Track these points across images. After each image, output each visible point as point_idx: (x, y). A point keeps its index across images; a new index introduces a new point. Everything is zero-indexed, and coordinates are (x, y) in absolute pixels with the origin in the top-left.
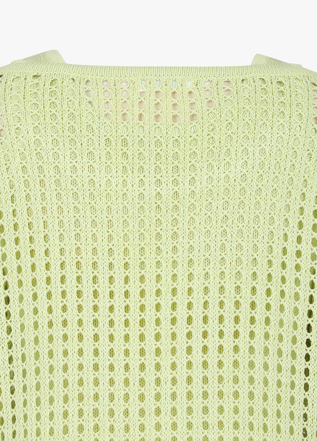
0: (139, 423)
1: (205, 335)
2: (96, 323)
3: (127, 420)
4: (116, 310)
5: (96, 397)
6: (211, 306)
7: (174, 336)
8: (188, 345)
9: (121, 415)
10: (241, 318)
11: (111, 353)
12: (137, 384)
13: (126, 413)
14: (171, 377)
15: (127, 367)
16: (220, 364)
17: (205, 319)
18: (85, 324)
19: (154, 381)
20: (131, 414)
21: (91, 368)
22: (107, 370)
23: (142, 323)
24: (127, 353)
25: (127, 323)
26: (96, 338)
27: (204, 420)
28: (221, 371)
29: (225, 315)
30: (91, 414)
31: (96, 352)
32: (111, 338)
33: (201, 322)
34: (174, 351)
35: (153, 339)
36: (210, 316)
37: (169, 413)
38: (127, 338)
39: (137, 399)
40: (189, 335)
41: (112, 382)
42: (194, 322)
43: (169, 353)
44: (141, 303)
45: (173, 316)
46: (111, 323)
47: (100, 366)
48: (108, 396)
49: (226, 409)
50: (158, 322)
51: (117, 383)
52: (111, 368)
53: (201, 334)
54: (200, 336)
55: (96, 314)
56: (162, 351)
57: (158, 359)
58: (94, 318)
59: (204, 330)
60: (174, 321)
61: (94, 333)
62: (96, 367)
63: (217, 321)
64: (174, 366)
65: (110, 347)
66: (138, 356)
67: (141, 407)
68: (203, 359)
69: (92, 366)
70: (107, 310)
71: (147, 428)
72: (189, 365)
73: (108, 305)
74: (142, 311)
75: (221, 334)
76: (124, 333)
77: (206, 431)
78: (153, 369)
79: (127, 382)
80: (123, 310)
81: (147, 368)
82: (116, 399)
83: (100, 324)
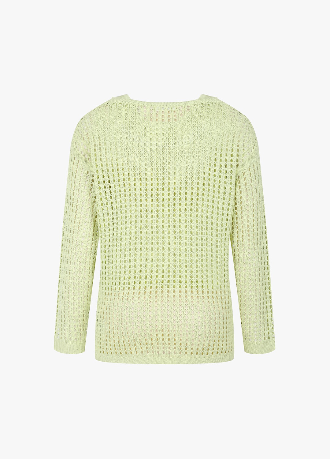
0: (156, 231)
1: (180, 199)
2: (141, 195)
3: (152, 229)
4: (148, 190)
5: (141, 221)
6: (182, 189)
7: (169, 200)
8: (174, 203)
9: (150, 228)
10: (193, 193)
11: (147, 206)
12: (156, 217)
13: (152, 227)
14: (168, 214)
15: (152, 211)
16: (186, 210)
17: (180, 194)
18: (137, 195)
19: (162, 216)
20: (153, 228)
21: (139, 211)
22: (145, 212)
23: (157, 195)
24: (152, 206)
25: (152, 195)
26: (141, 200)
27: (180, 230)
28: (186, 212)
29: (188, 192)
30: (139, 228)
31: (141, 205)
32: (146, 200)
33: (179, 195)
34: (169, 205)
35: (161, 201)
36: (182, 192)
37: (167, 227)
38: (152, 200)
39: (156, 222)
40: (174, 199)
41: (147, 216)
42: (176, 194)
43: (167, 206)
44: (157, 188)
45: (168, 192)
46: (146, 195)
47: (142, 211)
48: (145, 221)
49: (188, 227)
50: (163, 195)
51: (148, 217)
52: (147, 211)
53: (179, 199)
54: (178, 200)
55: (141, 192)
56: (165, 205)
57: (163, 208)
58: (140, 193)
59: (180, 197)
60: (169, 194)
61: (140, 198)
62: (141, 211)
63: (184, 194)
64: (169, 210)
65: (146, 204)
66: (156, 207)
67: (157, 225)
68: (179, 208)
69: (140, 210)
70: (145, 190)
71: (159, 232)
72: (174, 210)
73: (146, 188)
74: (158, 191)
75: (186, 199)
76: (151, 199)
77: (180, 235)
78: (161, 211)
79: (152, 216)
80: (150, 190)
81: (159, 211)
82: (148, 222)
83: (143, 195)
